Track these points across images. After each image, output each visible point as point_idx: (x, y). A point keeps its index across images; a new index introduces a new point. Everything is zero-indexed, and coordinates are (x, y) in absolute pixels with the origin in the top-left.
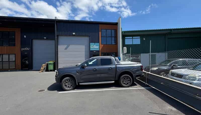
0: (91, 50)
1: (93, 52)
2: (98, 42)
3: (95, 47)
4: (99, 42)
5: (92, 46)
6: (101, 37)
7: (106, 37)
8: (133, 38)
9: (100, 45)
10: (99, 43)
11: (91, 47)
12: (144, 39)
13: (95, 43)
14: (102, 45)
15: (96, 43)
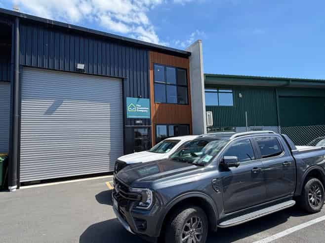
0: (129, 116)
1: (135, 124)
2: (146, 96)
3: (139, 109)
4: (148, 97)
5: (132, 107)
6: (154, 83)
7: (166, 84)
8: (218, 92)
9: (153, 105)
10: (149, 100)
11: (129, 109)
12: (240, 95)
13: (139, 97)
14: (157, 106)
15: (140, 99)
